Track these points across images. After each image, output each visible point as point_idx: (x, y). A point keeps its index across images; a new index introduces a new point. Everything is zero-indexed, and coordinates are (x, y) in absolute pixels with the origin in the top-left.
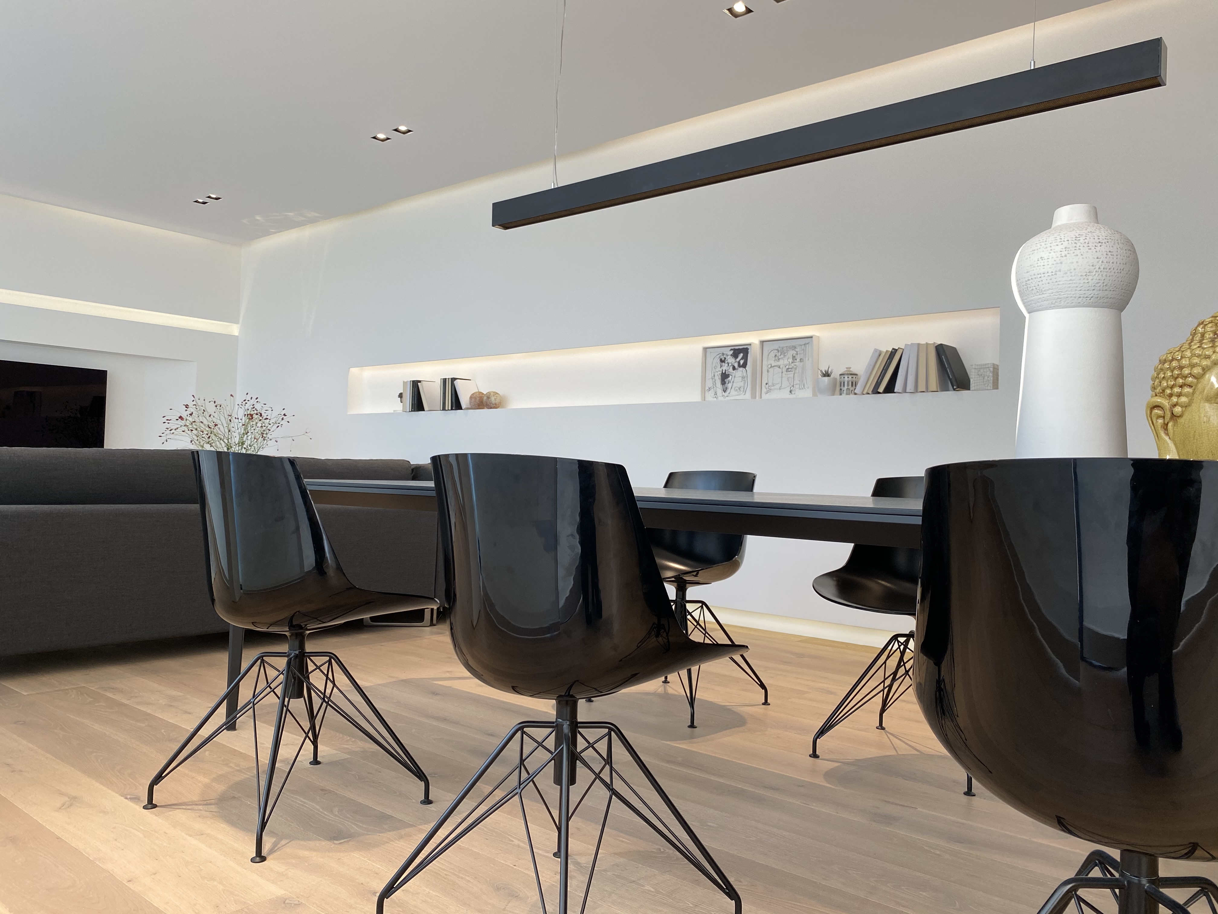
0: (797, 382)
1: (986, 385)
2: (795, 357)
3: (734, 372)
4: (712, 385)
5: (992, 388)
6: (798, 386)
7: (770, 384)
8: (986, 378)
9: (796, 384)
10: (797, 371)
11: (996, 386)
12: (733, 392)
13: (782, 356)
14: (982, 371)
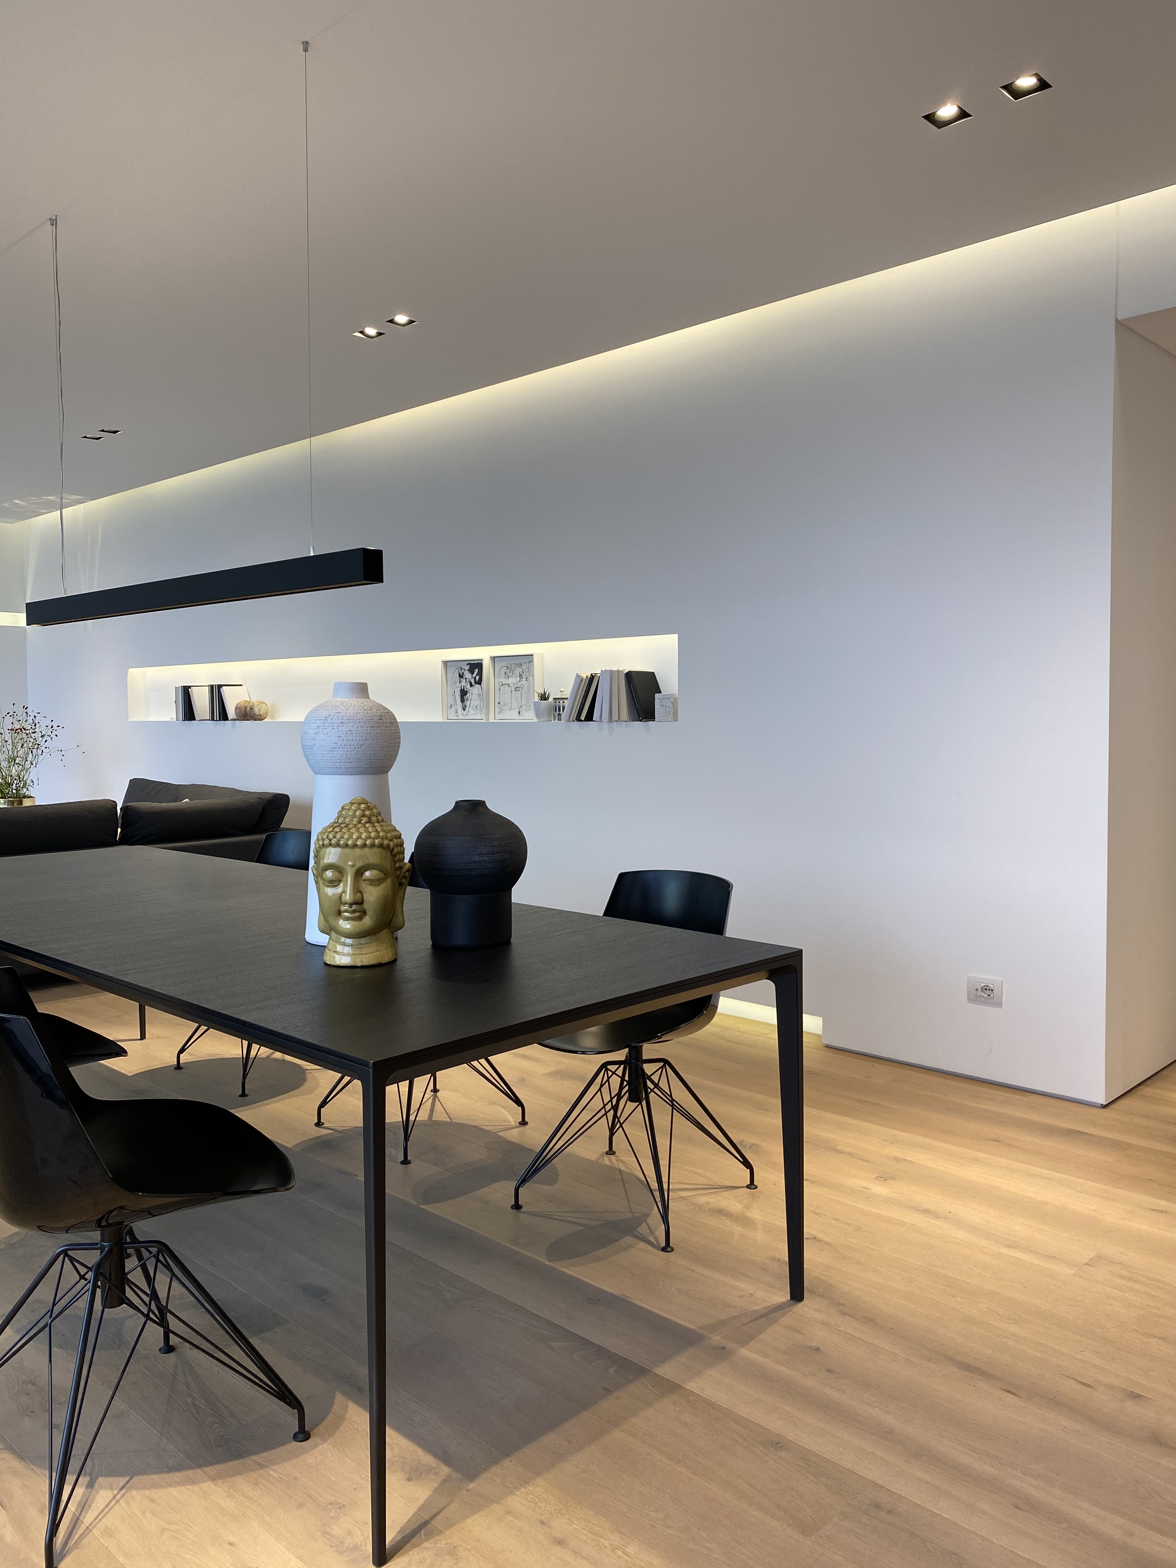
0: (524, 703)
1: (668, 717)
2: (521, 675)
3: (471, 688)
4: (453, 702)
5: (672, 720)
6: (525, 707)
7: (502, 703)
8: (667, 709)
9: (523, 705)
10: (523, 691)
11: (675, 719)
12: (471, 712)
13: (511, 674)
14: (664, 701)
